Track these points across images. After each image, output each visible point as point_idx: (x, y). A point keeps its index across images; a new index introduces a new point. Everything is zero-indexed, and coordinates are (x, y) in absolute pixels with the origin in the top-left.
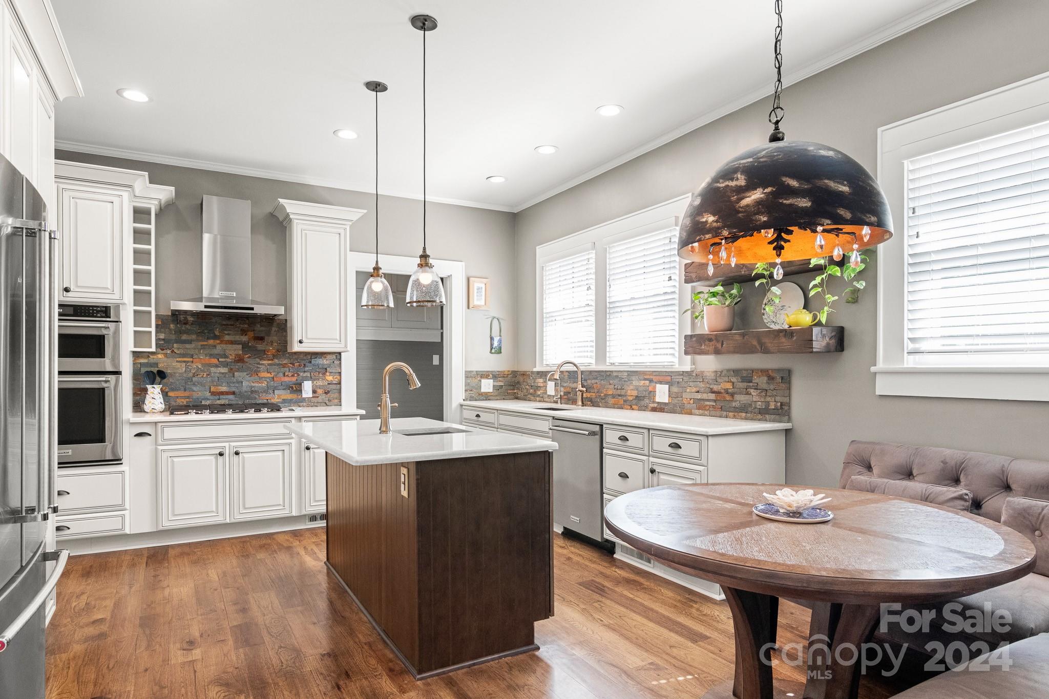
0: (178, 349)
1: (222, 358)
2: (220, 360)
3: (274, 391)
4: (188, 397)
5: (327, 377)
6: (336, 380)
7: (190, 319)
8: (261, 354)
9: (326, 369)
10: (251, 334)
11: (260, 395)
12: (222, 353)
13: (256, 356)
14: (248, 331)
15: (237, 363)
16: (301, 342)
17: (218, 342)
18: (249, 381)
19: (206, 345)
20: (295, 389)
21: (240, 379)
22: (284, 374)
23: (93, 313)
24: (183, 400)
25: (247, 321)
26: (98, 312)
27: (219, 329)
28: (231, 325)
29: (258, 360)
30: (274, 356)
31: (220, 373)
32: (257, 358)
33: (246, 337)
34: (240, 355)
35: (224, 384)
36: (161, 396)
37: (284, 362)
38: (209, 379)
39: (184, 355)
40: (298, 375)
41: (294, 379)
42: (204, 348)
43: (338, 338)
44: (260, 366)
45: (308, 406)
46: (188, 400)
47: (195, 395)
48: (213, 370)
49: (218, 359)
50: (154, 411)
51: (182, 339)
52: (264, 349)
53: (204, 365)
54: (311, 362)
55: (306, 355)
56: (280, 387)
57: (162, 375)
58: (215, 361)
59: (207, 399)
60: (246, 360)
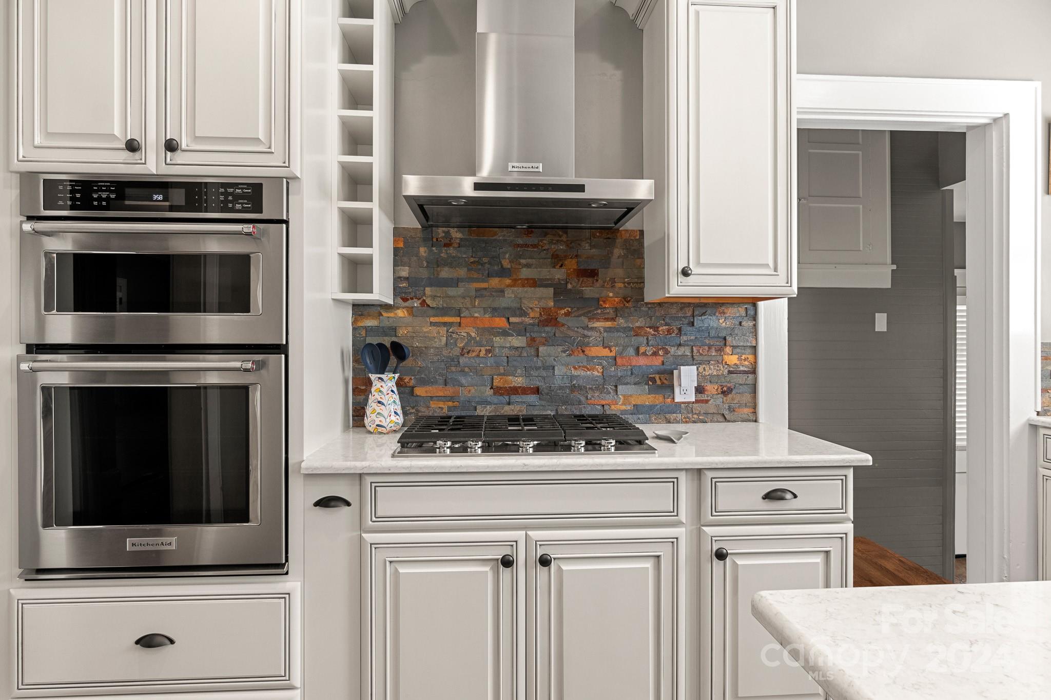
0: (434, 297)
1: (515, 316)
2: (512, 320)
3: (616, 386)
4: (451, 399)
5: (725, 357)
6: (746, 363)
7: (456, 234)
8: (592, 308)
9: (725, 339)
10: (572, 264)
11: (589, 396)
12: (514, 305)
13: (581, 312)
14: (566, 257)
15: (544, 326)
16: (685, 273)
17: (508, 281)
18: (567, 365)
19: (485, 289)
20: (659, 382)
21: (550, 361)
22: (637, 350)
23: (226, 202)
24: (441, 405)
25: (564, 238)
26: (237, 198)
27: (510, 255)
28: (534, 246)
29: (584, 320)
30: (616, 310)
31: (511, 348)
32: (583, 315)
33: (563, 270)
34: (550, 308)
35: (519, 371)
36: (396, 397)
37: (637, 324)
38: (490, 361)
39: (444, 311)
40: (667, 352)
41: (657, 361)
42: (482, 296)
43: (771, 264)
44: (589, 333)
45: (686, 422)
46: (450, 404)
47: (464, 394)
48: (498, 340)
49: (508, 319)
50: (380, 429)
51: (441, 276)
52: (597, 296)
53: (482, 331)
54: (692, 324)
55: (681, 309)
56: (628, 380)
57: (399, 351)
58: (501, 322)
59: (486, 403)
60: (561, 319)
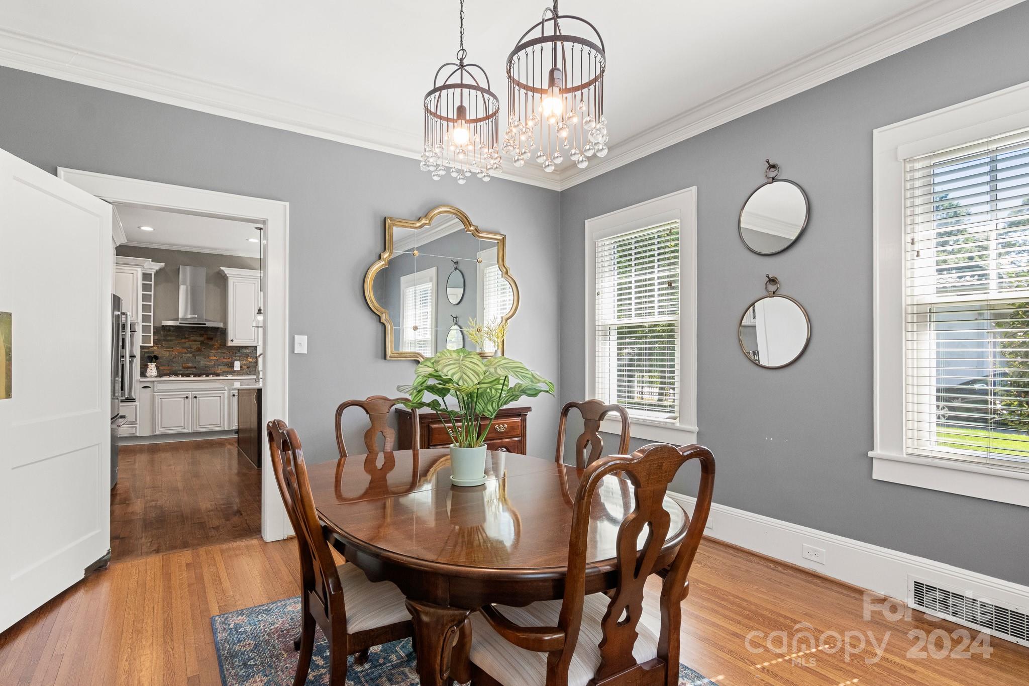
0: (165, 344)
1: (189, 349)
3: (217, 366)
4: (170, 368)
5: (249, 359)
6: (254, 361)
7: (172, 329)
8: (211, 347)
9: (248, 355)
11: (209, 368)
12: (189, 346)
13: (208, 348)
14: (204, 335)
15: (197, 351)
16: (232, 341)
17: (187, 340)
18: (204, 361)
19: (180, 342)
20: (230, 365)
21: (199, 360)
22: (224, 357)
24: (167, 370)
25: (204, 330)
27: (188, 335)
29: (209, 350)
30: (218, 348)
31: (188, 357)
33: (203, 338)
34: (199, 347)
35: (190, 363)
36: (155, 368)
37: (223, 351)
38: (182, 360)
39: (168, 348)
40: (232, 358)
41: (230, 360)
42: (179, 344)
43: (253, 339)
44: (210, 353)
45: (237, 374)
46: (170, 370)
47: (174, 369)
48: (184, 355)
49: (187, 349)
50: (151, 375)
51: (167, 339)
52: (213, 344)
53: (179, 352)
54: (239, 351)
55: (236, 347)
56: (221, 364)
57: (156, 358)
58: (185, 350)
59: (181, 371)
60: (203, 350)
